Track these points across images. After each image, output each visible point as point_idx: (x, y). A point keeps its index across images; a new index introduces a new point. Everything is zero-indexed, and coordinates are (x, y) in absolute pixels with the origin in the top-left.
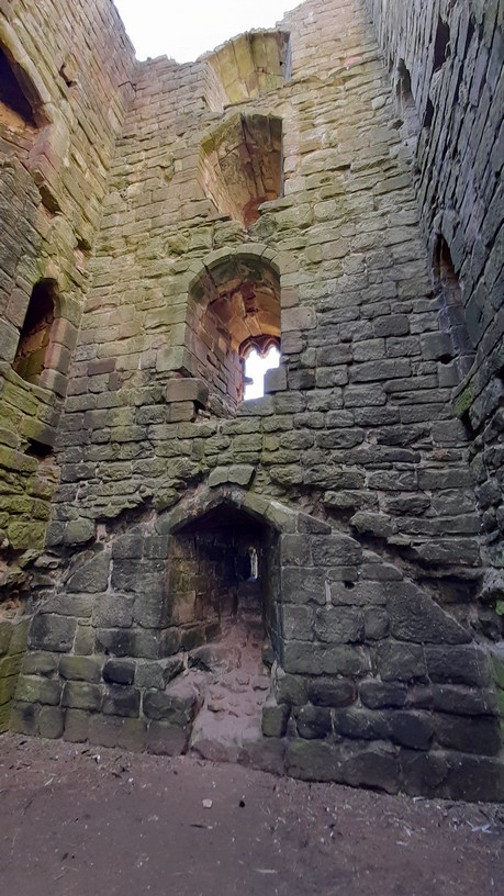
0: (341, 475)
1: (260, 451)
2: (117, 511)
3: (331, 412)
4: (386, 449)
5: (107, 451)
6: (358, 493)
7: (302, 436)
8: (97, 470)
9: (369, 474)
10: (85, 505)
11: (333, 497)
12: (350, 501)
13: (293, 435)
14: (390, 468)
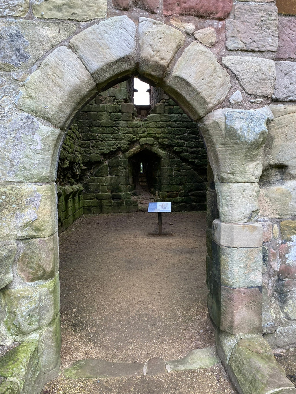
0: (179, 142)
1: (155, 134)
2: (109, 152)
3: (178, 122)
4: (191, 136)
5: (100, 129)
6: (183, 148)
7: (169, 129)
8: (97, 137)
9: (186, 143)
10: (96, 149)
11: (176, 149)
12: (181, 150)
13: (166, 129)
14: (192, 141)
